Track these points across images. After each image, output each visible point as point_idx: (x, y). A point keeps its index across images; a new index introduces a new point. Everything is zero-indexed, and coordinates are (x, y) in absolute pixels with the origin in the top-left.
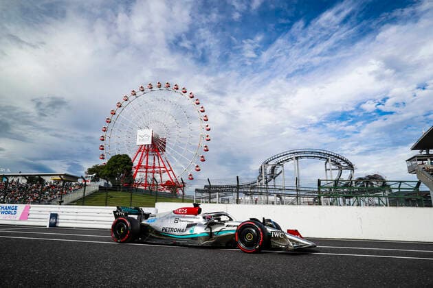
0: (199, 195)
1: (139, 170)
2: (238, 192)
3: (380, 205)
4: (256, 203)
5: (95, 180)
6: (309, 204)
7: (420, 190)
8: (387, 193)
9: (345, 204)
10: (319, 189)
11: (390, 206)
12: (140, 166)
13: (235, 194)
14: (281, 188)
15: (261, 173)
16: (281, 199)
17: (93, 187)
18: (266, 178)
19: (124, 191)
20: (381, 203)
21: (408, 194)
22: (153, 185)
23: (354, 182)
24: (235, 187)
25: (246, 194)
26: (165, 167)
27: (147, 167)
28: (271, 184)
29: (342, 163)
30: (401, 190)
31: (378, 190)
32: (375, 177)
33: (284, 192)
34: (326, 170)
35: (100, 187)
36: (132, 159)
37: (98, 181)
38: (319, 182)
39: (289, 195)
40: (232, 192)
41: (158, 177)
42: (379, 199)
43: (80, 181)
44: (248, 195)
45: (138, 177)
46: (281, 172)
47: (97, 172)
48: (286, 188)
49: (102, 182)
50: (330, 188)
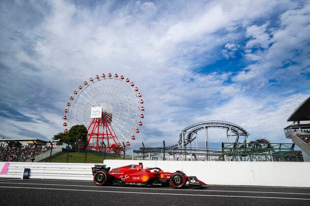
0: (136, 154)
1: (92, 137)
2: (164, 152)
3: (267, 161)
4: (177, 160)
5: (59, 144)
6: (216, 160)
7: (295, 150)
8: (271, 152)
9: (242, 160)
10: (223, 149)
11: (274, 161)
12: (92, 134)
13: (162, 154)
14: (196, 149)
15: (181, 138)
16: (195, 157)
17: (58, 149)
18: (185, 142)
19: (80, 152)
20: (268, 160)
21: (286, 153)
22: (103, 147)
23: (247, 145)
24: (162, 149)
25: (170, 154)
26: (111, 134)
27: (98, 135)
28: (188, 146)
29: (239, 131)
30: (281, 150)
31: (264, 150)
32: (263, 141)
33: (197, 152)
34: (228, 136)
35: (63, 149)
36: (87, 129)
37: (62, 144)
38: (223, 144)
39: (202, 154)
40: (160, 152)
42: (266, 157)
43: (49, 145)
44: (172, 154)
45: (91, 141)
46: (195, 137)
47: (61, 138)
48: (199, 149)
49: (65, 146)
50: (231, 149)
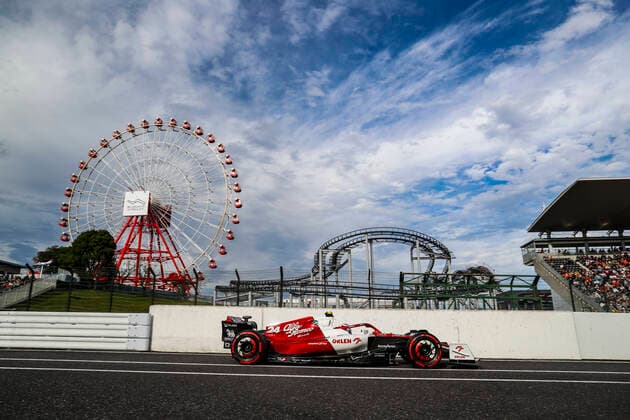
0: (222, 295)
1: (126, 256)
2: (281, 291)
3: (485, 308)
4: (309, 306)
5: (49, 271)
6: (386, 307)
7: (539, 288)
8: (495, 293)
9: (437, 307)
10: (401, 287)
11: (499, 309)
12: (127, 249)
13: (277, 295)
14: (347, 285)
15: (317, 263)
16: (346, 301)
17: (46, 282)
18: (324, 271)
19: (99, 289)
20: (487, 307)
21: (522, 294)
22: (149, 279)
23: (450, 277)
24: (276, 283)
25: (294, 294)
26: (168, 252)
27: (138, 252)
28: (331, 279)
29: (435, 250)
30: (514, 289)
31: (483, 288)
32: (480, 271)
33: (350, 292)
34: (412, 259)
35: (59, 282)
36: (115, 239)
37: (56, 272)
38: (402, 276)
39: (358, 296)
40: (273, 291)
41: (156, 267)
42: (485, 301)
43: (24, 273)
44: (297, 296)
45: (123, 267)
46: (347, 261)
47: (54, 259)
48: (355, 285)
49: (62, 275)
50: (417, 285)
